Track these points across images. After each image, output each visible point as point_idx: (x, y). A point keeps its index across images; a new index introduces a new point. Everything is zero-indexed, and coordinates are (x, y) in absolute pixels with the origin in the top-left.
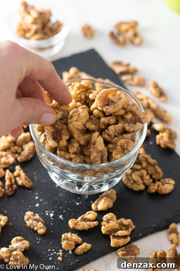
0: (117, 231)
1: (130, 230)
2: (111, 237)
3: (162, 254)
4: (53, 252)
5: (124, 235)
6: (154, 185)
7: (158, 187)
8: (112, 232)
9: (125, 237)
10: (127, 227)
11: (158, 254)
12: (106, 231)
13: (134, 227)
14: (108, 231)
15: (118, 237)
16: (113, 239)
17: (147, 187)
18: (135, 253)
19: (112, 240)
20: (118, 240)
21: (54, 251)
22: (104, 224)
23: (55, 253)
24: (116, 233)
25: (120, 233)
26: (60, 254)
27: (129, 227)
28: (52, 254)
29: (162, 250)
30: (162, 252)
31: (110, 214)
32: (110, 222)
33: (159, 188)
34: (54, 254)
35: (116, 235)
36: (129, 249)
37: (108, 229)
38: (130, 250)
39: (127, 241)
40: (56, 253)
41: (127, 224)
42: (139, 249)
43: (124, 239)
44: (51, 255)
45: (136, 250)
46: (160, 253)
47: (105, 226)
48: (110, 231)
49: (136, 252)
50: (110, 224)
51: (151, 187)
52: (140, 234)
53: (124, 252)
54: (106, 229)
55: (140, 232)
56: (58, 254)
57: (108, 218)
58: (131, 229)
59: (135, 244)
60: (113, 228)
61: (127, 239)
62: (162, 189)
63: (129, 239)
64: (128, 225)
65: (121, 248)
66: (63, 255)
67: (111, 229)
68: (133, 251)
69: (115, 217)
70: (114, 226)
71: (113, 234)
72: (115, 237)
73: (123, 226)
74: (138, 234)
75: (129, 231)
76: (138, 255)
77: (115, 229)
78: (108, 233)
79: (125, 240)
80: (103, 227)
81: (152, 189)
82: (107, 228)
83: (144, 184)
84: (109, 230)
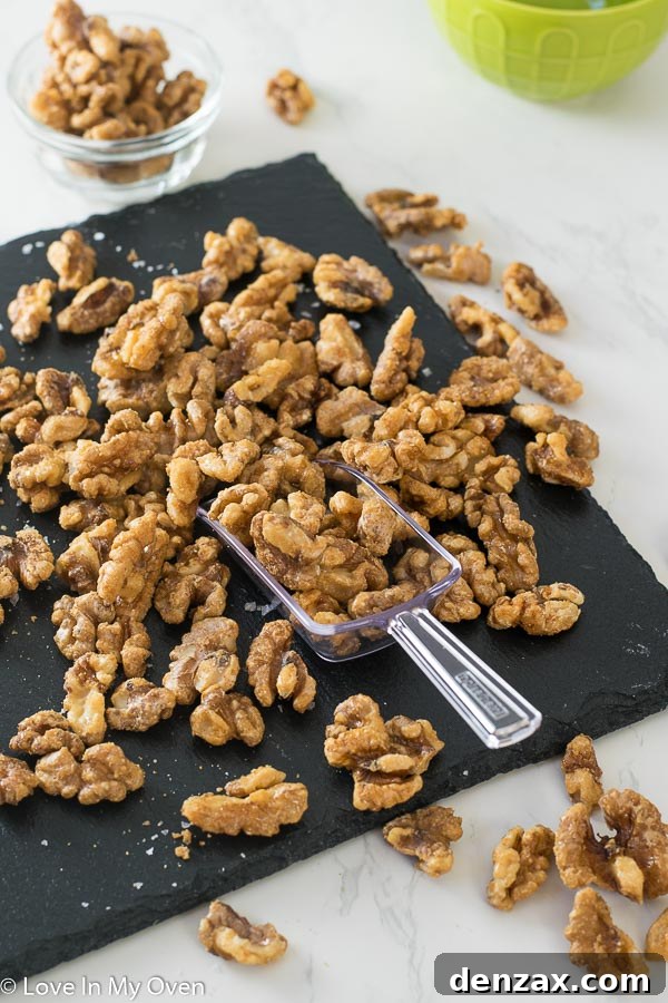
0: (377, 757)
1: (426, 755)
2: (356, 776)
3: (539, 838)
4: (158, 830)
5: (398, 768)
6: (510, 603)
7: (523, 609)
8: (362, 758)
9: (405, 776)
10: (414, 746)
11: (526, 837)
12: (338, 755)
13: (439, 746)
14: (347, 755)
15: (380, 776)
16: (363, 783)
17: (485, 609)
18: (444, 833)
19: (357, 785)
20: (378, 787)
21: (163, 828)
22: (336, 732)
23: (165, 832)
24: (373, 763)
25: (387, 762)
26: (182, 837)
27: (422, 745)
28: (156, 836)
29: (539, 826)
30: (538, 829)
31: (360, 696)
32: (358, 724)
33: (528, 613)
34: (161, 835)
35: (372, 768)
36: (426, 821)
37: (346, 749)
38: (430, 825)
39: (409, 789)
40: (170, 834)
41: (414, 735)
42: (459, 821)
43: (400, 784)
44: (153, 838)
45: (450, 823)
46: (534, 834)
47: (336, 737)
48: (355, 754)
49: (451, 831)
50: (356, 733)
51: (498, 609)
52: (466, 773)
53: (408, 832)
54: (341, 748)
55: (465, 765)
56: (175, 835)
57: (350, 712)
58: (429, 751)
59: (445, 803)
60: (365, 744)
61: (409, 784)
62: (538, 616)
63: (417, 784)
64: (418, 738)
65: (397, 819)
66: (193, 839)
67: (358, 750)
68: (439, 828)
69: (374, 709)
70: (369, 739)
71: (362, 765)
72: (367, 775)
73: (401, 744)
74: (457, 770)
75: (421, 758)
76: (455, 840)
77: (370, 750)
78: (347, 763)
79: (403, 786)
80: (329, 742)
81: (504, 613)
82: (344, 743)
83: (476, 599)
84: (348, 753)
